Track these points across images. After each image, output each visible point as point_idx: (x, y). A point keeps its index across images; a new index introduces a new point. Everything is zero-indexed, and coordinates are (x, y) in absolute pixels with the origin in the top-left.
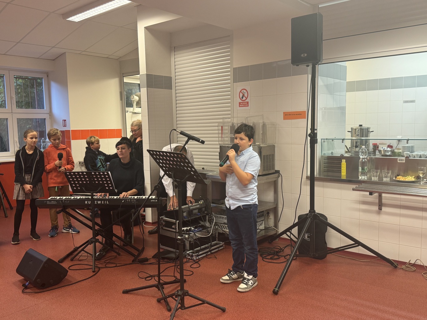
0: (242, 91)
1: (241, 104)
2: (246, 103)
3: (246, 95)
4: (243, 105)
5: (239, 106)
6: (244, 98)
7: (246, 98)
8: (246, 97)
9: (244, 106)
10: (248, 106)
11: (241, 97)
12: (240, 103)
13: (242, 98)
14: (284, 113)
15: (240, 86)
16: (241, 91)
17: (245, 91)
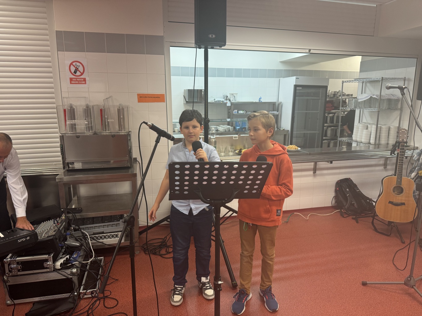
0: (74, 64)
1: (74, 80)
2: (83, 80)
3: (81, 69)
4: (76, 82)
5: (71, 83)
6: (78, 73)
7: (82, 74)
8: (82, 72)
9: (79, 83)
10: (85, 83)
11: (73, 71)
12: (71, 79)
13: (75, 72)
14: (138, 95)
15: (69, 57)
16: (71, 64)
17: (78, 64)
